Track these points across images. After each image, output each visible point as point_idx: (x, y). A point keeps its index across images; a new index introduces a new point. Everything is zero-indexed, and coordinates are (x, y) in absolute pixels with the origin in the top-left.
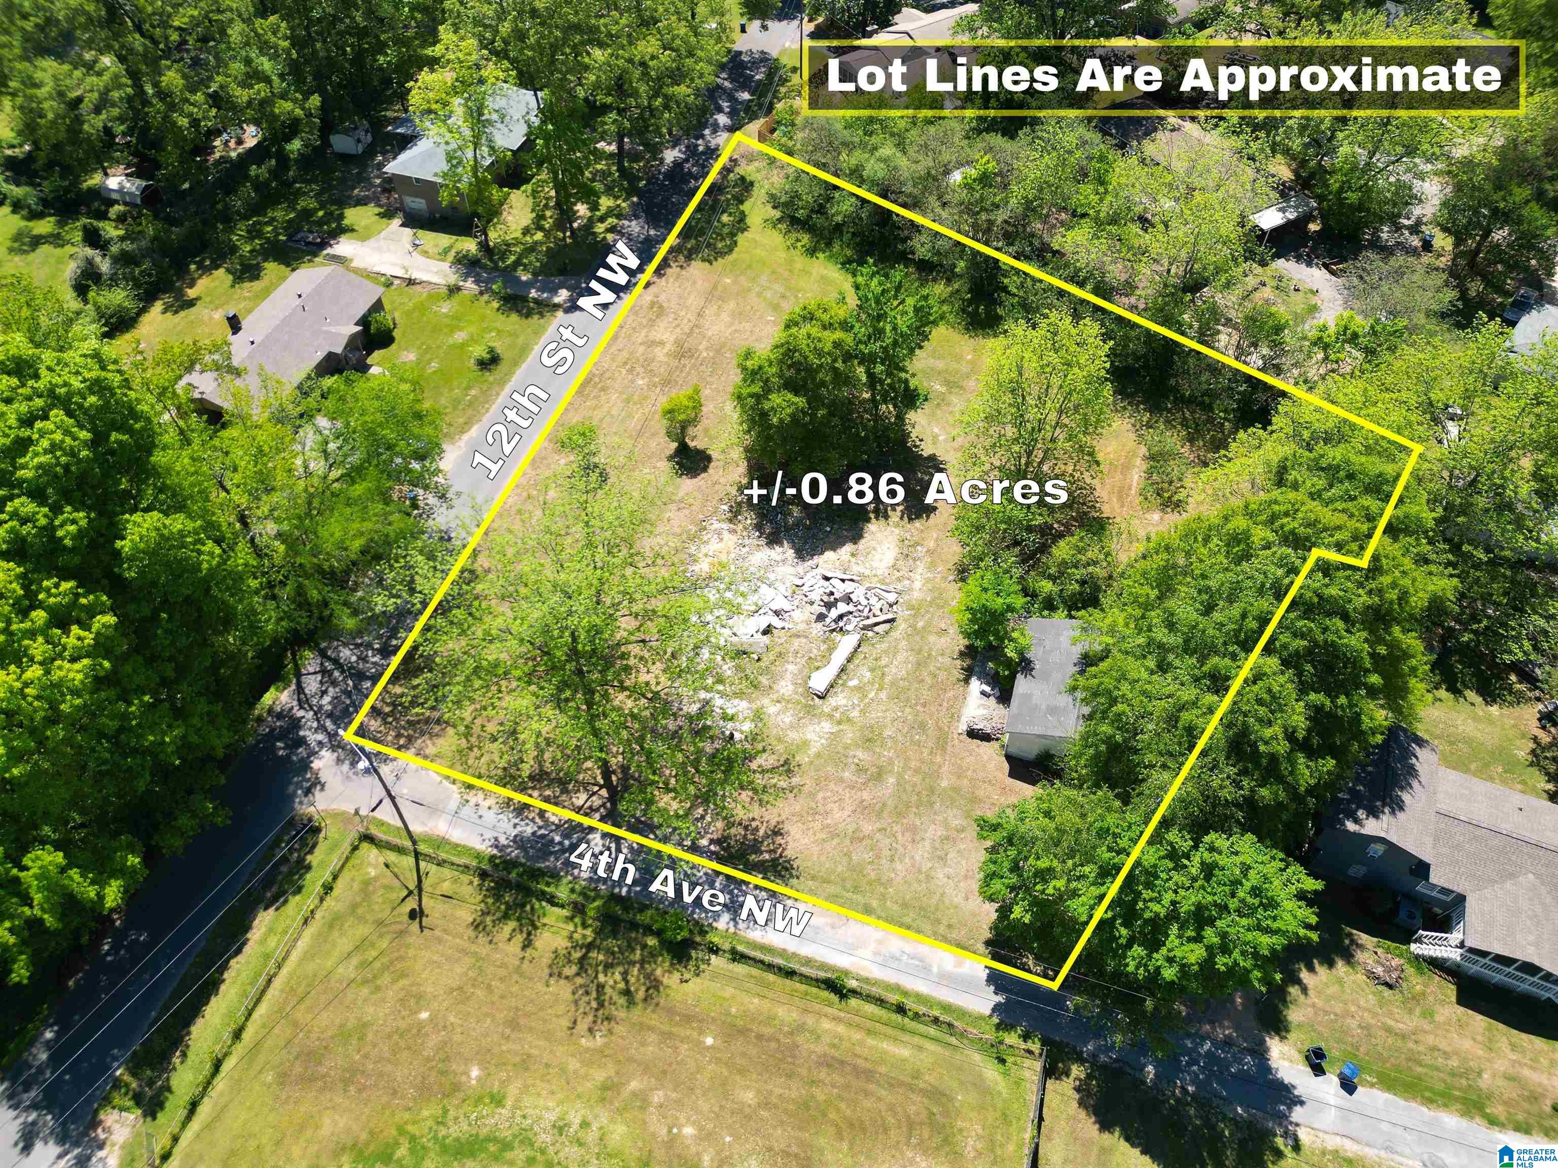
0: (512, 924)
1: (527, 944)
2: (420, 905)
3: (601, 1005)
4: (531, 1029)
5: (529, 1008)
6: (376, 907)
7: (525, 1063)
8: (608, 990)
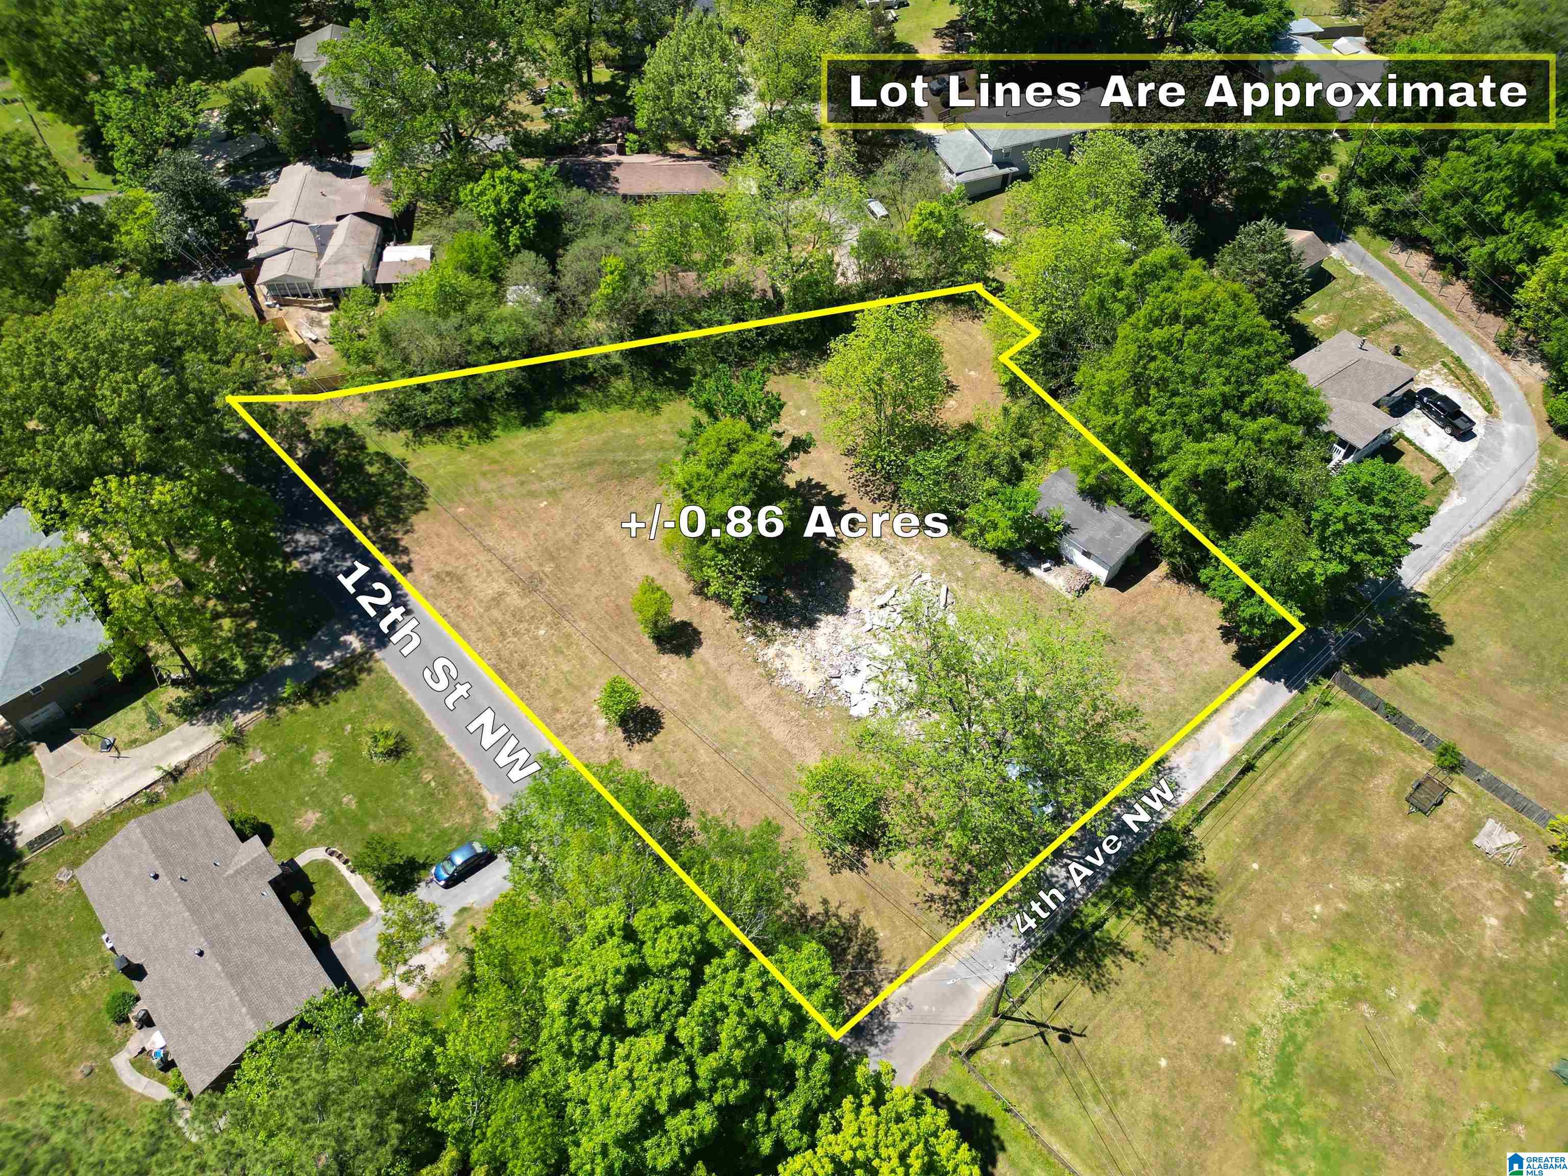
0: (1108, 961)
1: (1131, 956)
2: (1058, 1030)
3: (1202, 923)
4: (1204, 985)
5: (1185, 979)
6: (1043, 1070)
7: (1231, 1000)
8: (1193, 913)
